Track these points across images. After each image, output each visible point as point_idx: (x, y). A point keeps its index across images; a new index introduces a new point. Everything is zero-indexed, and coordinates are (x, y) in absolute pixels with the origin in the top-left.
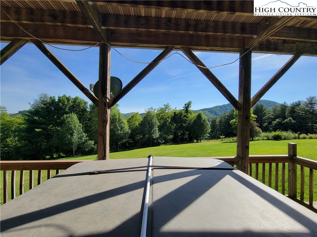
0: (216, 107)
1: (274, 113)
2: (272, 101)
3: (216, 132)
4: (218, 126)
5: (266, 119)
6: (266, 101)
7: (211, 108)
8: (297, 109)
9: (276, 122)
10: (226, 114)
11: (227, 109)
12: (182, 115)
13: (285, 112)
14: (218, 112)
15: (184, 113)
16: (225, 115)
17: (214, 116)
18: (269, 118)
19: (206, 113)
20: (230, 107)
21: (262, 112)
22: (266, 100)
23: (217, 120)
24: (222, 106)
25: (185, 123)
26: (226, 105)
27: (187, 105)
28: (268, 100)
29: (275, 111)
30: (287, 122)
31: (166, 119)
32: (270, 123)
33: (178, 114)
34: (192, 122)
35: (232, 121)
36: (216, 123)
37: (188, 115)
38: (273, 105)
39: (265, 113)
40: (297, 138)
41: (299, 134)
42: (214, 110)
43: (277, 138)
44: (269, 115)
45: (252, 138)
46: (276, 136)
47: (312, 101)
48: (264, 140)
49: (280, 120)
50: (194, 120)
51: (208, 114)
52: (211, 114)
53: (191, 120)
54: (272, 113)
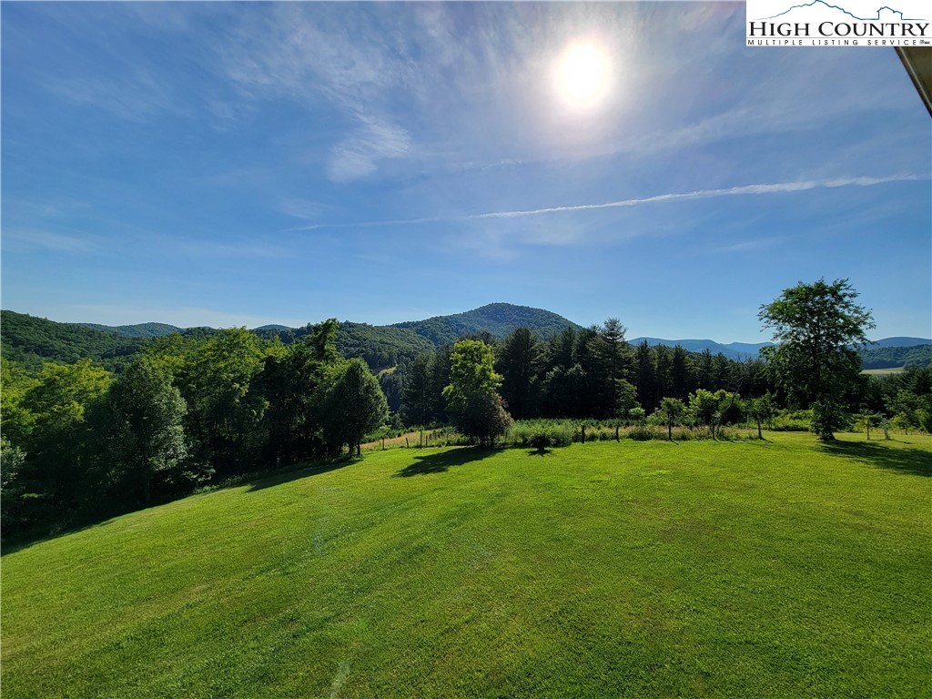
0: (436, 319)
1: (551, 350)
3: (427, 399)
4: (431, 381)
5: (536, 365)
7: (422, 322)
8: (589, 345)
9: (552, 373)
13: (571, 351)
14: (440, 333)
18: (541, 362)
20: (469, 321)
21: (527, 350)
23: (428, 366)
24: (450, 317)
29: (554, 345)
30: (571, 375)
31: (228, 386)
32: (542, 376)
34: (329, 393)
35: (446, 389)
36: (424, 374)
39: (533, 350)
40: (580, 438)
41: (583, 428)
42: (429, 327)
43: (540, 445)
44: (542, 355)
45: (492, 440)
46: (540, 438)
47: (613, 329)
48: (516, 445)
49: (561, 369)
50: (338, 387)
51: (415, 339)
52: (422, 338)
53: (328, 387)
54: (546, 350)
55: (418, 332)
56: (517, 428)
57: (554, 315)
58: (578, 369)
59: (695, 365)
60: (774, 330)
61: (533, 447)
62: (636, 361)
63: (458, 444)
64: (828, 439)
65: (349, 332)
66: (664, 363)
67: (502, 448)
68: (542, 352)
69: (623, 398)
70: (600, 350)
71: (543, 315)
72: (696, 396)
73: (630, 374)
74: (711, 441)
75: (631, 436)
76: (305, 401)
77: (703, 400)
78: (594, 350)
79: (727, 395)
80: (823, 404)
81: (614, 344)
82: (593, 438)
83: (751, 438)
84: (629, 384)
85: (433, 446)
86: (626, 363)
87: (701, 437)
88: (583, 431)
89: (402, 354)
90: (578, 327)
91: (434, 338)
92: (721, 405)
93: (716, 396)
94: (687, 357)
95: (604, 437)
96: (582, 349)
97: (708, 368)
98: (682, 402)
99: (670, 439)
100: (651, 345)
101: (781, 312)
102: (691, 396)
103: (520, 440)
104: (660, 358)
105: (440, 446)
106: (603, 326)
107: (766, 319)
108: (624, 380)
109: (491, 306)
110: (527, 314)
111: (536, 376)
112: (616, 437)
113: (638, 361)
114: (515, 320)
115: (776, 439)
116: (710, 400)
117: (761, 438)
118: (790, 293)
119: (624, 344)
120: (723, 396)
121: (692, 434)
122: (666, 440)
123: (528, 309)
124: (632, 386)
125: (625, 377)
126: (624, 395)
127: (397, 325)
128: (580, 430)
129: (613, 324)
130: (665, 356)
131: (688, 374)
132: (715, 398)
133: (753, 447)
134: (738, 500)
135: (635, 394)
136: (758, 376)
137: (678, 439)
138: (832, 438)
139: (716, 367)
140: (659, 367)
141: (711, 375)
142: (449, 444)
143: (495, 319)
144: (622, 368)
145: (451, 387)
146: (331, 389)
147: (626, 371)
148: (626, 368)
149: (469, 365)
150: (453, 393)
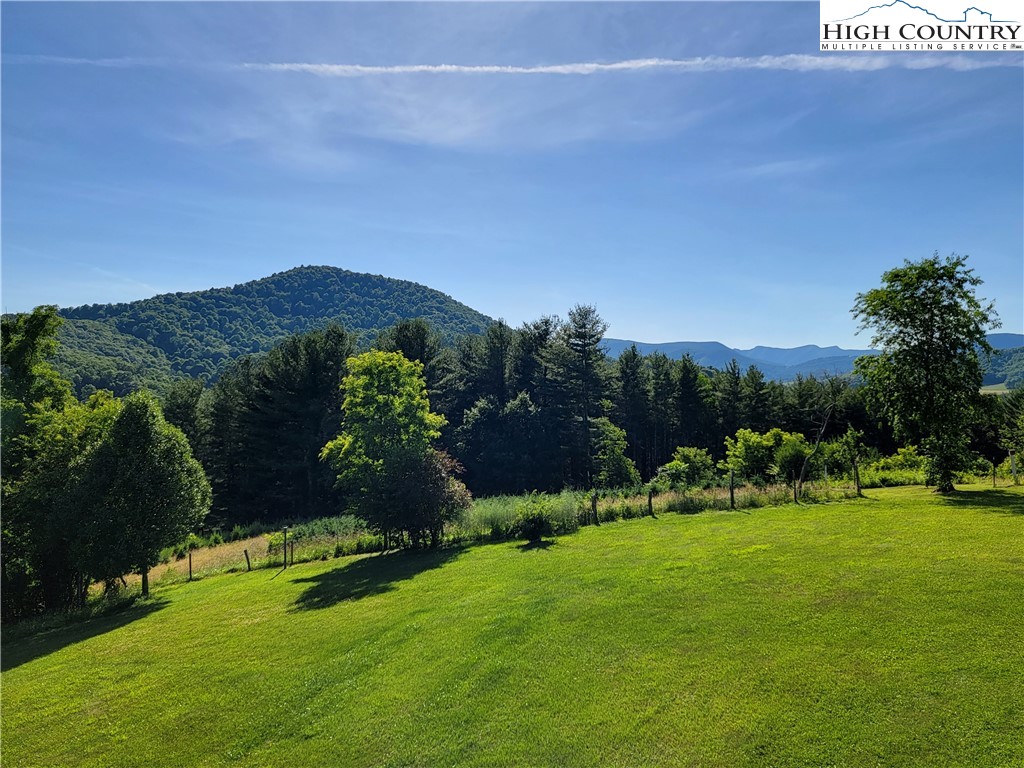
0: (168, 299)
2: (432, 290)
6: (412, 290)
7: (132, 306)
8: (542, 357)
9: (475, 411)
10: (254, 371)
11: (234, 317)
13: (503, 367)
14: (179, 331)
16: (247, 376)
17: (154, 354)
19: (99, 335)
20: (249, 304)
22: (410, 284)
23: (200, 405)
24: (204, 294)
26: (227, 290)
28: (417, 285)
30: (513, 413)
34: (78, 469)
35: (330, 445)
37: (34, 410)
38: (438, 309)
40: (590, 518)
41: (595, 500)
42: (151, 318)
43: (536, 532)
44: (451, 376)
45: (434, 535)
46: (533, 521)
47: (584, 326)
48: (480, 540)
49: (491, 402)
50: (100, 453)
51: (117, 346)
52: (135, 343)
53: (66, 458)
54: (457, 368)
55: (123, 328)
56: (481, 510)
57: (435, 295)
58: (523, 402)
59: (715, 389)
60: (873, 332)
61: (521, 538)
62: (617, 385)
63: (360, 550)
64: (947, 490)
66: (665, 387)
67: (457, 548)
68: (449, 371)
69: (604, 453)
70: (561, 365)
72: (736, 441)
73: (613, 408)
74: (792, 505)
75: (671, 509)
77: (748, 448)
78: (549, 365)
79: (785, 437)
80: (939, 439)
81: (585, 352)
82: (611, 516)
83: (847, 497)
84: (612, 427)
85: (305, 561)
86: (607, 387)
87: (776, 502)
88: (594, 506)
89: (87, 380)
90: (483, 318)
91: (164, 342)
92: (779, 455)
93: (767, 439)
94: (700, 375)
95: (628, 514)
96: (527, 365)
97: (734, 394)
98: (708, 454)
99: (733, 507)
100: (642, 354)
101: (885, 304)
102: (729, 441)
103: (488, 532)
104: (657, 377)
105: (324, 559)
106: (566, 319)
107: (864, 316)
108: (605, 419)
109: (300, 273)
110: (379, 291)
112: (650, 511)
113: (621, 384)
114: (352, 303)
115: (881, 496)
116: (759, 446)
117: (862, 496)
118: (895, 277)
119: (602, 353)
120: (779, 441)
121: (763, 498)
122: (727, 509)
123: (381, 281)
124: (617, 429)
125: (605, 414)
126: (604, 447)
128: (588, 504)
129: (583, 316)
130: (667, 374)
131: (704, 405)
132: (765, 443)
133: (856, 508)
134: (879, 564)
135: (624, 444)
136: (811, 406)
137: (744, 507)
138: (952, 488)
139: (747, 391)
140: (657, 394)
141: (741, 405)
142: (339, 553)
143: (310, 300)
144: (600, 397)
145: (345, 441)
146: (80, 460)
147: (607, 403)
148: (607, 397)
149: (380, 398)
150: (349, 453)
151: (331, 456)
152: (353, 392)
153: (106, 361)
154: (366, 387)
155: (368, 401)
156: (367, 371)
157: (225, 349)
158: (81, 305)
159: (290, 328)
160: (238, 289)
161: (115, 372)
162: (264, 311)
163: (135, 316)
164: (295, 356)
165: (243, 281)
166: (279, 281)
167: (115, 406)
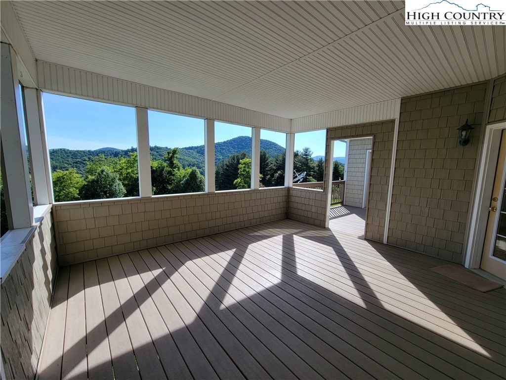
1: (277, 163)
5: (269, 170)
9: (277, 174)
10: (225, 163)
12: (163, 170)
15: (167, 166)
18: (271, 169)
19: (193, 154)
20: (227, 146)
21: (265, 162)
25: (171, 184)
27: (171, 155)
28: (269, 141)
29: (278, 160)
32: (272, 176)
33: (156, 169)
34: (182, 184)
35: (236, 180)
37: (174, 171)
39: (267, 163)
44: (272, 165)
47: (307, 153)
49: (282, 172)
50: (186, 180)
51: (197, 156)
52: (201, 156)
53: (181, 181)
54: (274, 163)
55: (198, 152)
57: (274, 144)
62: (316, 168)
65: (157, 152)
68: (272, 164)
70: (300, 163)
71: (268, 143)
73: (314, 175)
76: (169, 188)
81: (307, 159)
84: (313, 180)
86: (313, 169)
94: (340, 166)
106: (302, 151)
108: (311, 177)
109: (239, 138)
111: (269, 176)
113: (318, 168)
119: (311, 160)
125: (312, 176)
127: (186, 148)
129: (306, 150)
131: (340, 174)
143: (242, 145)
144: (310, 171)
145: (239, 180)
146: (183, 182)
147: (312, 173)
148: (312, 171)
149: (247, 170)
150: (240, 183)
151: (236, 183)
152: (241, 168)
153: (194, 160)
154: (245, 167)
155: (244, 171)
156: (244, 163)
157: (221, 157)
158: (189, 146)
159: (237, 152)
160: (224, 142)
161: (196, 163)
162: (231, 148)
163: (201, 149)
164: (234, 159)
165: (226, 140)
166: (234, 140)
167: (190, 170)
